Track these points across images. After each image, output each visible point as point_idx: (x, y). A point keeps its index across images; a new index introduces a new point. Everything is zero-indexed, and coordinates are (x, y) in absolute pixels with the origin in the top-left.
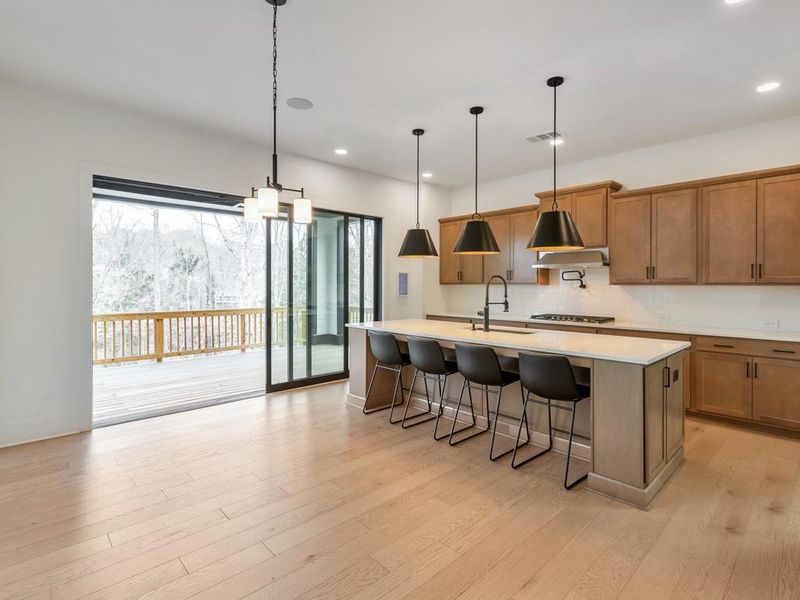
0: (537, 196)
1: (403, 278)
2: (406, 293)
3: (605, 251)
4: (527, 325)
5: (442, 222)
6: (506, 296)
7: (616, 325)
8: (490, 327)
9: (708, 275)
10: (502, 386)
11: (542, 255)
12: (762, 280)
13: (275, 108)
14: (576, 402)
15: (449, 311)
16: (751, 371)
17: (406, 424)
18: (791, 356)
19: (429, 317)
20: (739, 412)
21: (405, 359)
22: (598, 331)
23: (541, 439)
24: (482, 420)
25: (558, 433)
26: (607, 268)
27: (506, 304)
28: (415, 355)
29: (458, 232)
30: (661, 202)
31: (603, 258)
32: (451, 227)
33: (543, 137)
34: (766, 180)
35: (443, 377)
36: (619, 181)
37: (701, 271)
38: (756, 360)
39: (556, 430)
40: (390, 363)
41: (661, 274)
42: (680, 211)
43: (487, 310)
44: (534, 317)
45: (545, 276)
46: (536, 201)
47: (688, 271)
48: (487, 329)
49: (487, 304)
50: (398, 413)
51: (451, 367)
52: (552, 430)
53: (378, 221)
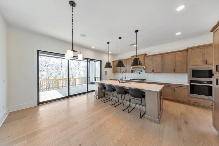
0: (131, 56)
1: (106, 72)
2: (106, 75)
3: (144, 67)
4: (129, 81)
5: (113, 61)
6: (125, 76)
7: (146, 81)
8: (123, 82)
9: (164, 72)
10: (125, 95)
11: (132, 68)
12: (175, 72)
13: (73, 31)
14: (142, 98)
15: (114, 78)
16: (174, 90)
17: (105, 101)
18: (182, 87)
19: (111, 79)
20: (171, 98)
21: (105, 88)
22: (143, 82)
23: (133, 105)
24: (120, 100)
25: (136, 104)
26: (144, 70)
27: (125, 77)
28: (107, 88)
29: (116, 63)
30: (155, 57)
31: (144, 68)
32: (115, 63)
33: (133, 45)
34: (176, 53)
35: (112, 92)
36: (146, 54)
37: (163, 71)
38: (175, 88)
39: (136, 103)
40: (102, 89)
41: (155, 71)
42: (159, 59)
43: (122, 78)
44: (130, 79)
45: (132, 72)
46: (131, 57)
47: (160, 70)
48: (122, 82)
49: (122, 77)
50: (103, 99)
51: (114, 90)
52: (135, 103)
53: (101, 61)
